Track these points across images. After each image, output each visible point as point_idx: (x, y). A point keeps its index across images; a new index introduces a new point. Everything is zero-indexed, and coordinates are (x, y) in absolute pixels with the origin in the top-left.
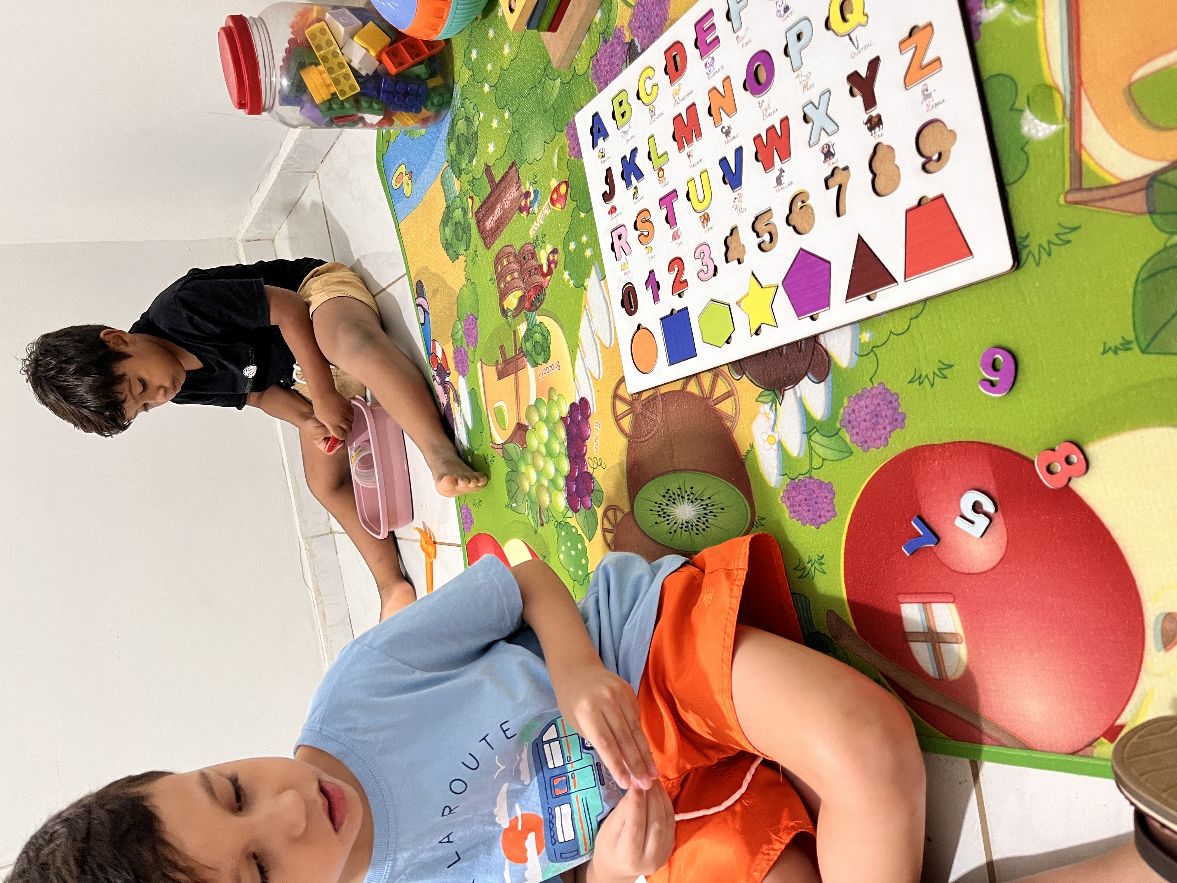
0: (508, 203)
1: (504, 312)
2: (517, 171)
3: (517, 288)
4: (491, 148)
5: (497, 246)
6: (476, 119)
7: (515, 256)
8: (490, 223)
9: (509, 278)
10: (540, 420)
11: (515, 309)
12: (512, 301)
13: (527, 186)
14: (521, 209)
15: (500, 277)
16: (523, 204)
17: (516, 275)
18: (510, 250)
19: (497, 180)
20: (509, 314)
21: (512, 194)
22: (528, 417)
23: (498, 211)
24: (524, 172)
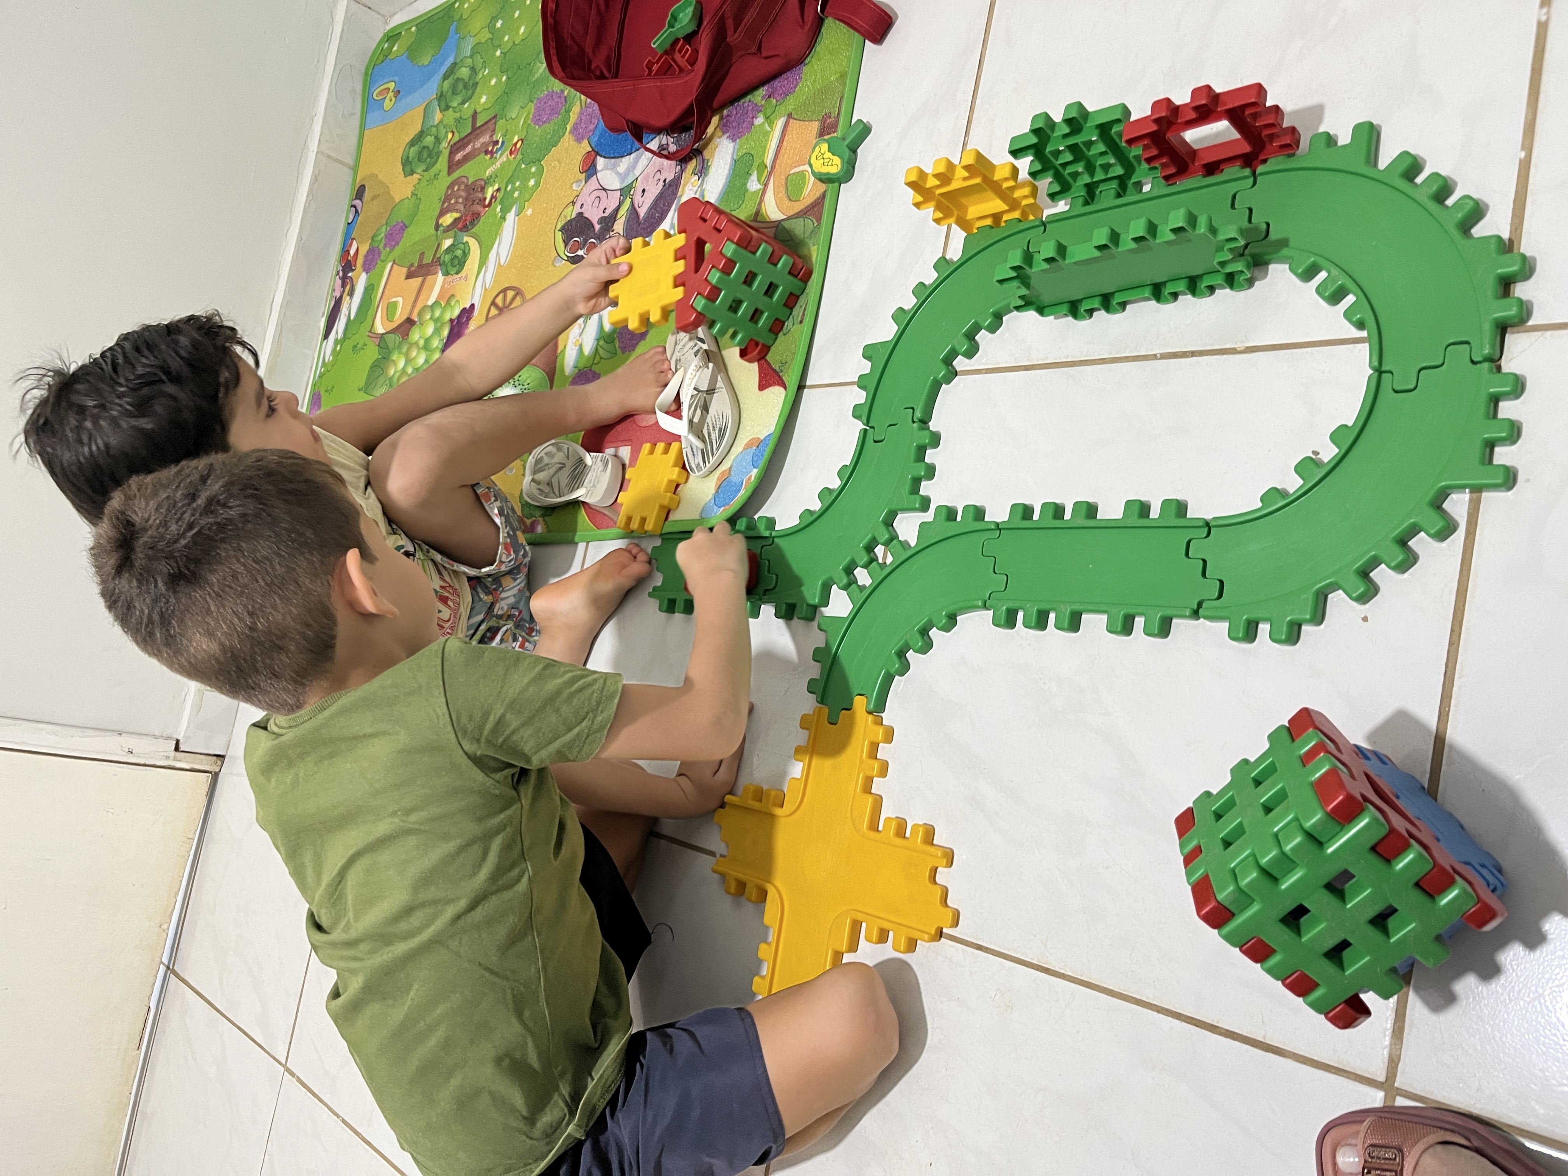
0: (479, 145)
1: (437, 226)
2: (495, 123)
3: (457, 211)
4: (483, 100)
5: (455, 175)
6: (481, 73)
7: (466, 186)
8: (459, 156)
9: (453, 201)
10: (431, 318)
11: (448, 226)
12: (448, 219)
13: (499, 137)
14: (486, 152)
15: (447, 198)
16: (490, 149)
17: (460, 200)
18: (464, 180)
19: (478, 125)
20: (441, 229)
21: (485, 139)
22: (420, 314)
23: (469, 149)
24: (501, 123)
